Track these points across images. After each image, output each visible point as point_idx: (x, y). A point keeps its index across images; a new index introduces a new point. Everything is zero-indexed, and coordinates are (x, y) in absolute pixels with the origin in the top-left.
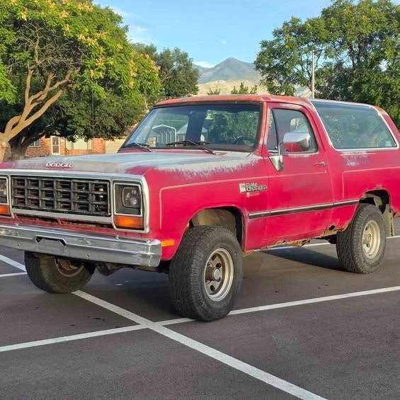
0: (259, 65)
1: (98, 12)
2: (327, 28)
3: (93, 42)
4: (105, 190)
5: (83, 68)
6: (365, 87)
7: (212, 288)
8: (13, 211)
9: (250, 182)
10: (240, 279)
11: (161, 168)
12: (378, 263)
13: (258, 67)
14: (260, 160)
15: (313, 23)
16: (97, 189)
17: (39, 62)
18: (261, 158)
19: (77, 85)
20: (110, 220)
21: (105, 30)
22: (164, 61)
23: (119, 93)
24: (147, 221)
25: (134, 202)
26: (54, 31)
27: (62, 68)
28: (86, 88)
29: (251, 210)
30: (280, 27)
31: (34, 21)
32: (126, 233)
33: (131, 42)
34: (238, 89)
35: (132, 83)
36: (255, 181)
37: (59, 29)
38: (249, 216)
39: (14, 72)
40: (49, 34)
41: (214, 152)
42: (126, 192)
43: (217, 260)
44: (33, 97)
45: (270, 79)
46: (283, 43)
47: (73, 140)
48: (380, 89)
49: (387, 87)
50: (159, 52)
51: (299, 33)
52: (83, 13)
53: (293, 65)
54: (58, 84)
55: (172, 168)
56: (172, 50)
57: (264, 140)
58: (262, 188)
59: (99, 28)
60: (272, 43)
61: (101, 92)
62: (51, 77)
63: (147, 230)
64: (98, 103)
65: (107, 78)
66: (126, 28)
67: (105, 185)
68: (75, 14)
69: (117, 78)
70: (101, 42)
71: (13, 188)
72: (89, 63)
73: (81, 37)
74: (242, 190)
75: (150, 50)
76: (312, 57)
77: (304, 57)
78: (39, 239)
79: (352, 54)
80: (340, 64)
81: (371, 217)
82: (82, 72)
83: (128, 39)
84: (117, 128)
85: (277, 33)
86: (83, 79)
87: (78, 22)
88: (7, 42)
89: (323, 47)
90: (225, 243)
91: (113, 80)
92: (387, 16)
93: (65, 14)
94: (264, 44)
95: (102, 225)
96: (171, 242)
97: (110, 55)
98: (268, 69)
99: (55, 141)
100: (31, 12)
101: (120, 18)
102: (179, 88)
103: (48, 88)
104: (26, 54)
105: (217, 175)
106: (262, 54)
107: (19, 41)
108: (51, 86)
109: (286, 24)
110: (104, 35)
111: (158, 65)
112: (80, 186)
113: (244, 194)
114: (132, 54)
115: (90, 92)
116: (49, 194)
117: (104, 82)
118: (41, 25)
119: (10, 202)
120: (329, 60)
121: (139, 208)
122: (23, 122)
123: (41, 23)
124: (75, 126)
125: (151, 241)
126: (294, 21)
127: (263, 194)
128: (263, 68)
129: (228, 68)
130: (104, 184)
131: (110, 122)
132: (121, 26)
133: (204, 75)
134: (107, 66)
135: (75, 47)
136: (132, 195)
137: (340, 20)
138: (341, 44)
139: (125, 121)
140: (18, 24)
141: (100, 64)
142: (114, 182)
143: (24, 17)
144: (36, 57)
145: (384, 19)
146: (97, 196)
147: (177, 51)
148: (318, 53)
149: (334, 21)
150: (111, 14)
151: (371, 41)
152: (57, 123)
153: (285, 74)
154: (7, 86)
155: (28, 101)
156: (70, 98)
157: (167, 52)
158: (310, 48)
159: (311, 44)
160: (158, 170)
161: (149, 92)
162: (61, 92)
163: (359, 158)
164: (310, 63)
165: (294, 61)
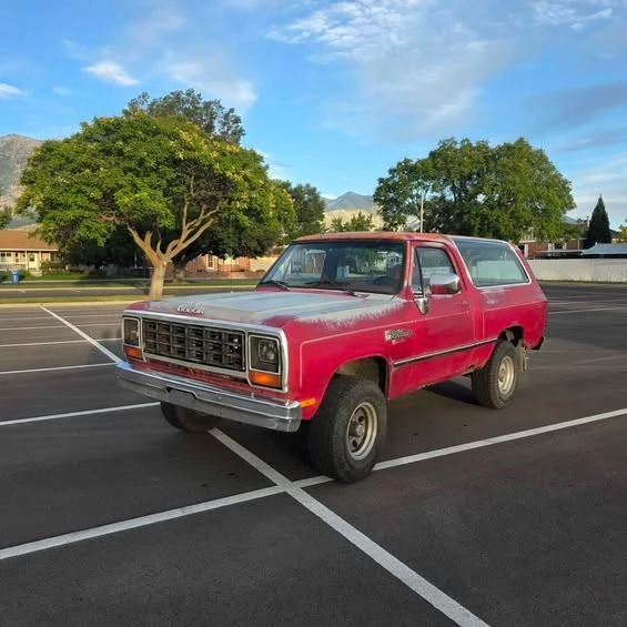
0: (377, 198)
1: (244, 152)
2: (435, 167)
3: (238, 178)
4: (240, 341)
5: (231, 200)
6: (466, 217)
7: (354, 443)
8: (145, 356)
9: (395, 328)
10: (383, 433)
11: (302, 319)
12: (511, 398)
13: (375, 200)
14: (405, 304)
15: (422, 162)
16: (231, 340)
17: (194, 195)
18: (405, 301)
19: (226, 215)
20: (245, 375)
21: (250, 168)
22: (297, 194)
23: (261, 221)
24: (286, 380)
25: (272, 357)
26: (206, 168)
27: (214, 200)
28: (232, 217)
29: (396, 358)
30: (395, 166)
31: (189, 160)
32: (262, 391)
33: (271, 178)
34: (357, 216)
35: (271, 213)
36: (401, 327)
37: (210, 166)
38: (394, 365)
39: (174, 203)
40: (203, 171)
41: (356, 293)
42: (263, 344)
43: (361, 414)
44: (189, 224)
45: (385, 210)
46: (396, 179)
47: (224, 258)
48: (478, 219)
49: (485, 217)
50: (294, 186)
51: (410, 172)
52: (231, 153)
53: (405, 199)
54: (211, 212)
55: (314, 318)
56: (304, 185)
57: (408, 282)
58: (408, 334)
59: (244, 167)
60: (388, 180)
61: (246, 221)
62: (204, 207)
63: (286, 390)
64: (244, 229)
65: (250, 209)
66: (267, 167)
67: (239, 337)
68: (224, 154)
69: (259, 209)
70: (246, 178)
71: (145, 332)
72: (236, 196)
73: (229, 174)
74: (388, 337)
75: (286, 185)
76: (421, 191)
77: (415, 192)
78: (169, 389)
79: (453, 189)
80: (443, 197)
81: (506, 353)
82: (229, 203)
83: (268, 175)
84: (259, 249)
85: (391, 171)
86: (230, 209)
87: (227, 161)
88: (167, 177)
89: (430, 183)
90: (369, 396)
91: (256, 210)
92: (485, 158)
93: (215, 154)
94: (381, 180)
95: (236, 379)
96: (312, 401)
97: (253, 189)
98: (384, 201)
99: (210, 259)
100: (187, 152)
101: (262, 158)
102: (309, 216)
103: (202, 217)
104: (183, 188)
105: (362, 323)
106: (379, 189)
107: (178, 177)
108: (205, 214)
109: (400, 164)
110: (248, 172)
111: (293, 198)
112: (213, 335)
113: (390, 341)
114: (272, 188)
115: (237, 220)
116: (181, 341)
117: (248, 212)
118: (195, 164)
119: (141, 346)
120: (435, 194)
121: (276, 364)
122: (181, 244)
123: (195, 162)
124: (224, 247)
125: (290, 403)
126: (407, 161)
127: (409, 340)
128: (380, 200)
129: (348, 200)
130: (238, 335)
131: (253, 244)
132: (263, 164)
133: (329, 205)
134: (251, 198)
135: (224, 183)
136: (269, 349)
137: (445, 160)
138: (445, 180)
139: (265, 243)
140: (176, 163)
141: (245, 196)
142: (250, 333)
143: (181, 156)
144: (191, 190)
145: (483, 160)
146: (231, 347)
147: (308, 186)
148: (426, 188)
149: (440, 162)
150: (255, 154)
151: (470, 178)
152: (211, 244)
153: (398, 206)
154: (167, 215)
155: (185, 227)
156: (220, 224)
157: (300, 187)
158: (420, 184)
159: (420, 180)
160: (298, 322)
161: (285, 221)
162: (212, 220)
163: (497, 296)
164: (419, 197)
165: (406, 195)
